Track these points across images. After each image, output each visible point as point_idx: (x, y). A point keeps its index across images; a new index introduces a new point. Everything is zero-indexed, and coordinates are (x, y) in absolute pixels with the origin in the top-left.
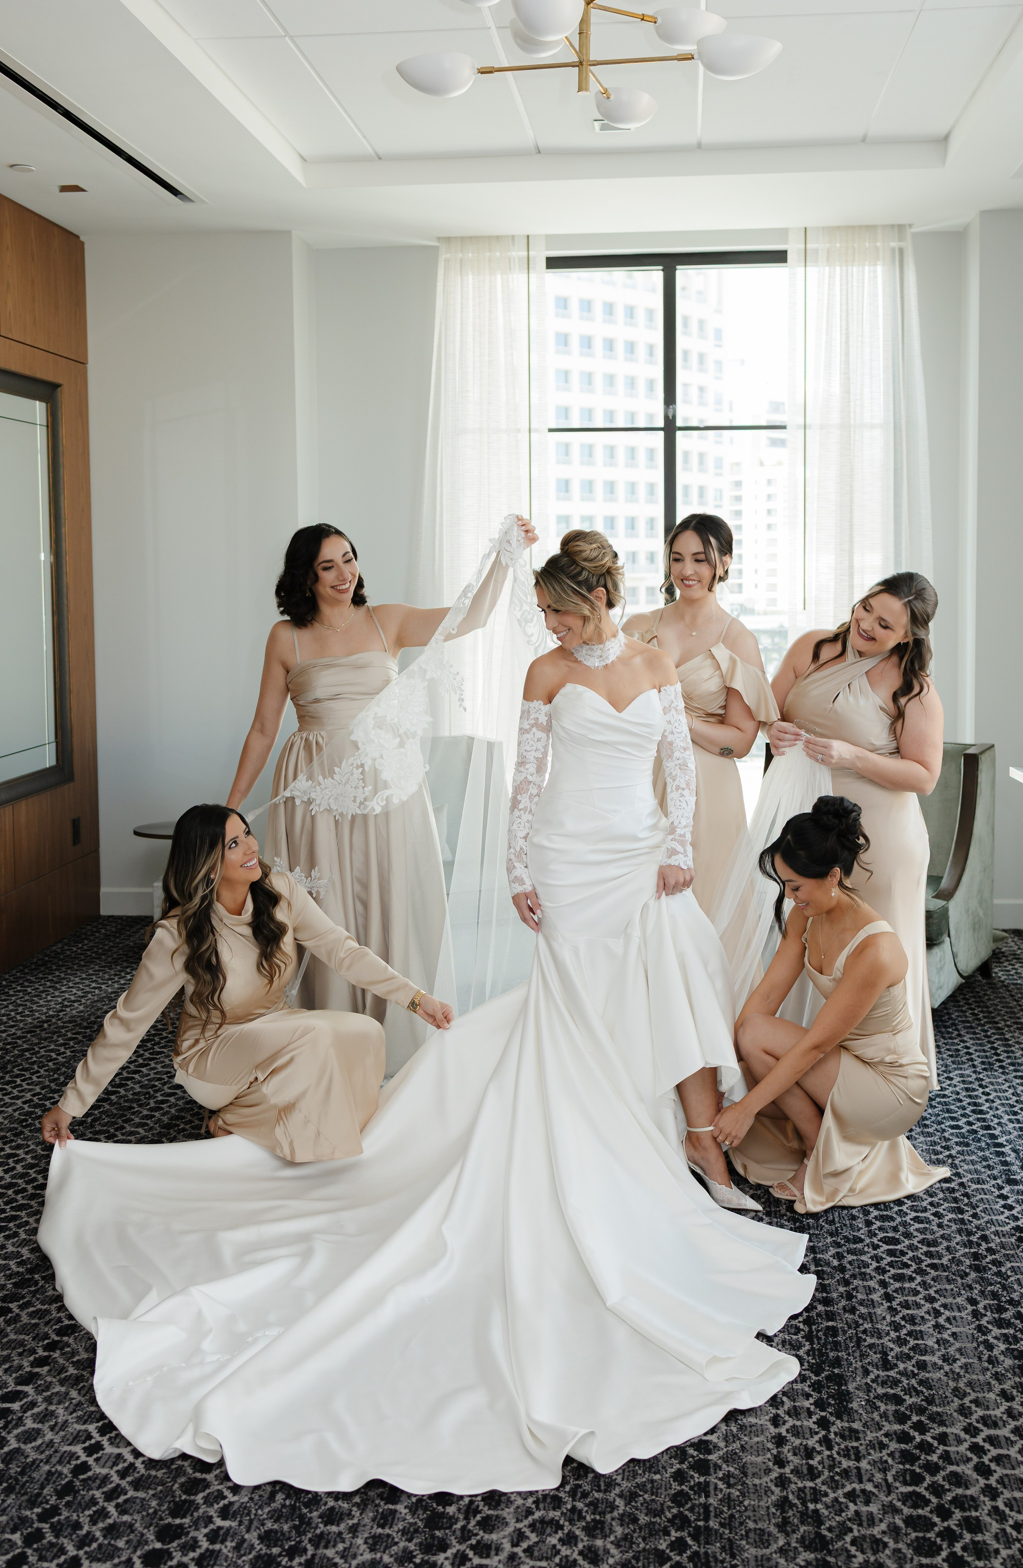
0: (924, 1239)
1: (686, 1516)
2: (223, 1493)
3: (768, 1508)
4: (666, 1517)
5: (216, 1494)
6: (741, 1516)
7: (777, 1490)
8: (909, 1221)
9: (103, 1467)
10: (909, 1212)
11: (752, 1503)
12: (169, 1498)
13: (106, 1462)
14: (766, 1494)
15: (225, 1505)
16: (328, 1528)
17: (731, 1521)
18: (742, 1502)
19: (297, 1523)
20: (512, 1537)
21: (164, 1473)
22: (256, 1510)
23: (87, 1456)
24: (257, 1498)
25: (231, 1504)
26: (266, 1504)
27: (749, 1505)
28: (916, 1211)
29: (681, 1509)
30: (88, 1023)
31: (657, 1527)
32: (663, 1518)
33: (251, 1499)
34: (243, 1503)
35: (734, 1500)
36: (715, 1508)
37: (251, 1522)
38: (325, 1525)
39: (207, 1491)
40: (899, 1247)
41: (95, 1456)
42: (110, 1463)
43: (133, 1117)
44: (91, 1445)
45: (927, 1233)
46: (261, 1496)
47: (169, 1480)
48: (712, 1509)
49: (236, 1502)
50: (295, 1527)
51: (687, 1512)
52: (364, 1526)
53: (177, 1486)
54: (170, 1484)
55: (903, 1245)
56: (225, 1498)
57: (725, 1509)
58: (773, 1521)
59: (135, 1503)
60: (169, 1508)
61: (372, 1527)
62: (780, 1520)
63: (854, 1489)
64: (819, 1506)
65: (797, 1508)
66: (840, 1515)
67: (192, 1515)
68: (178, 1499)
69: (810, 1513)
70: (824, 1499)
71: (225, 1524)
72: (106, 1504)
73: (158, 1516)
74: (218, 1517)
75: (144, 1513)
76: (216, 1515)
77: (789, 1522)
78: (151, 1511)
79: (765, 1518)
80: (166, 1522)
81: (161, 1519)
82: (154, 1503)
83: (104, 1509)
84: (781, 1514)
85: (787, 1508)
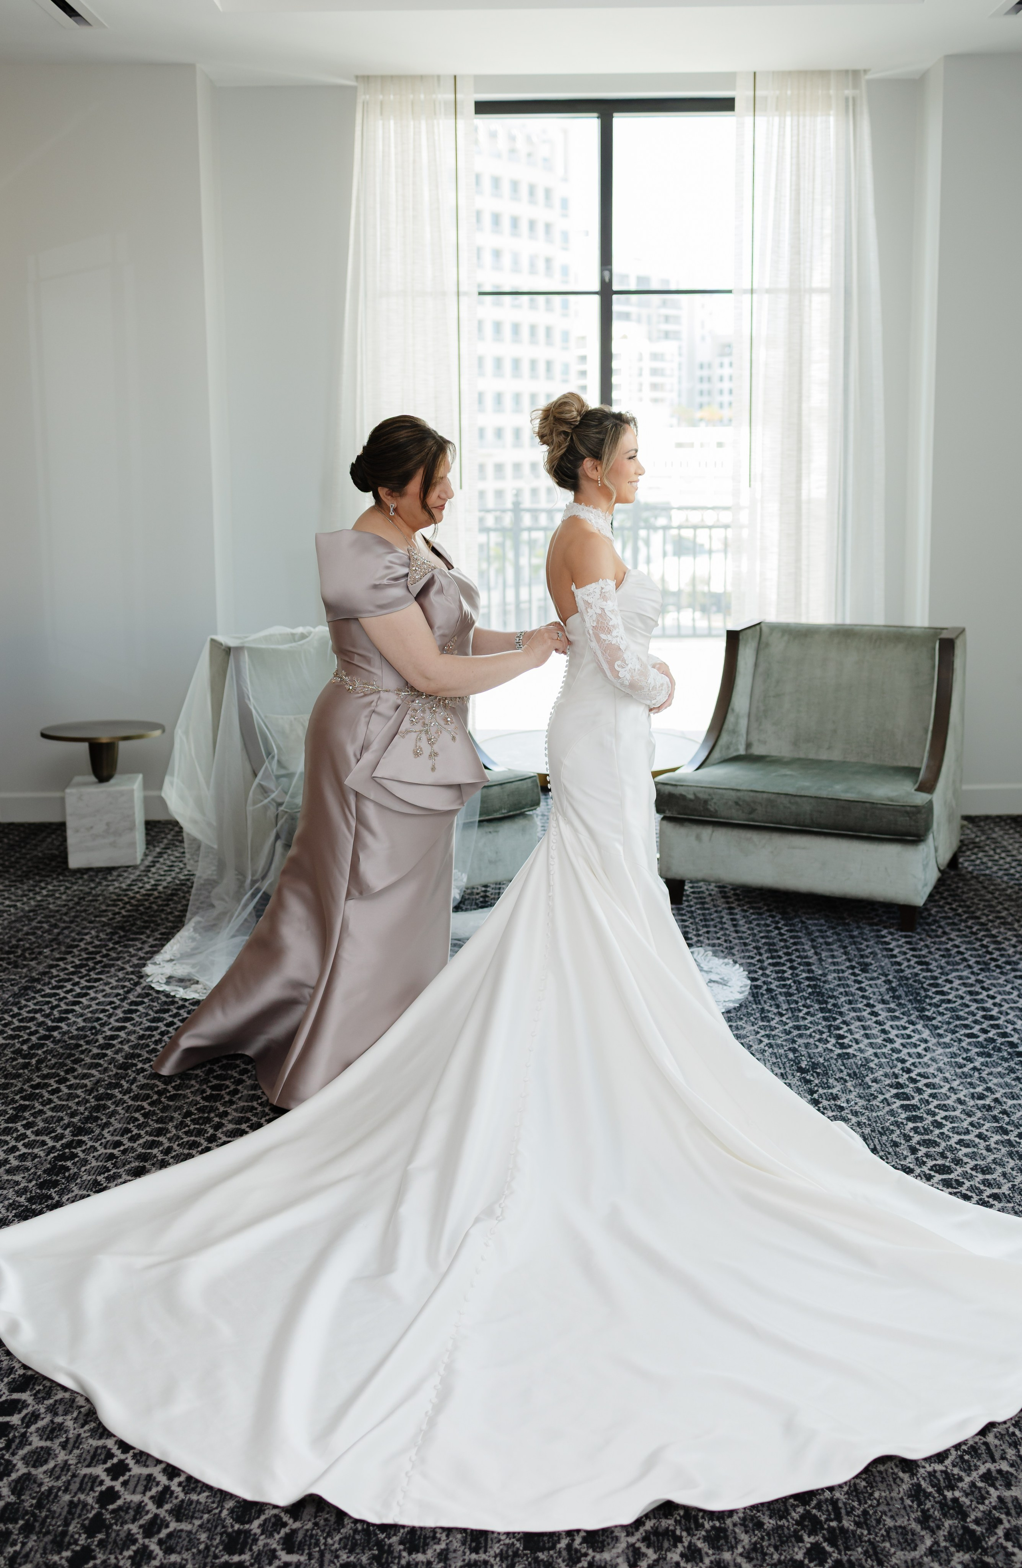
0: (976, 1165)
1: (815, 1515)
2: (281, 1518)
3: (902, 1499)
4: (793, 1519)
5: (273, 1520)
6: (876, 1512)
7: (906, 1477)
8: (954, 1145)
9: (134, 1492)
10: (951, 1134)
11: (883, 1494)
12: (219, 1529)
13: (136, 1486)
14: (895, 1483)
15: (286, 1534)
16: (414, 1556)
17: (866, 1519)
18: (871, 1494)
19: (376, 1552)
20: (627, 1555)
21: (207, 1497)
22: (325, 1538)
23: (112, 1480)
24: (322, 1522)
25: (294, 1532)
26: (334, 1530)
27: (880, 1497)
28: (958, 1133)
29: (808, 1508)
31: (786, 1531)
32: (790, 1520)
33: (316, 1524)
34: (307, 1530)
35: (862, 1493)
36: (845, 1504)
37: (322, 1553)
38: (410, 1554)
39: (263, 1517)
40: (952, 1176)
41: (121, 1479)
42: (140, 1488)
44: (113, 1465)
45: (978, 1158)
46: (326, 1520)
47: (215, 1505)
48: (840, 1505)
49: (299, 1529)
50: (374, 1558)
51: (814, 1511)
52: (455, 1551)
53: (225, 1513)
54: (217, 1511)
55: (956, 1173)
56: (285, 1525)
57: (856, 1504)
58: (913, 1516)
59: (180, 1537)
60: (222, 1542)
61: (464, 1553)
62: (919, 1513)
63: (989, 1470)
64: (957, 1494)
65: (934, 1498)
66: (983, 1503)
67: (251, 1550)
68: (230, 1530)
69: (950, 1503)
70: (960, 1485)
71: (293, 1558)
72: (147, 1541)
73: (211, 1553)
74: (283, 1549)
75: (194, 1550)
76: (279, 1548)
77: (930, 1516)
78: (202, 1547)
79: (903, 1512)
80: (222, 1560)
81: (216, 1557)
82: (203, 1537)
83: (145, 1547)
84: (919, 1506)
85: (923, 1499)
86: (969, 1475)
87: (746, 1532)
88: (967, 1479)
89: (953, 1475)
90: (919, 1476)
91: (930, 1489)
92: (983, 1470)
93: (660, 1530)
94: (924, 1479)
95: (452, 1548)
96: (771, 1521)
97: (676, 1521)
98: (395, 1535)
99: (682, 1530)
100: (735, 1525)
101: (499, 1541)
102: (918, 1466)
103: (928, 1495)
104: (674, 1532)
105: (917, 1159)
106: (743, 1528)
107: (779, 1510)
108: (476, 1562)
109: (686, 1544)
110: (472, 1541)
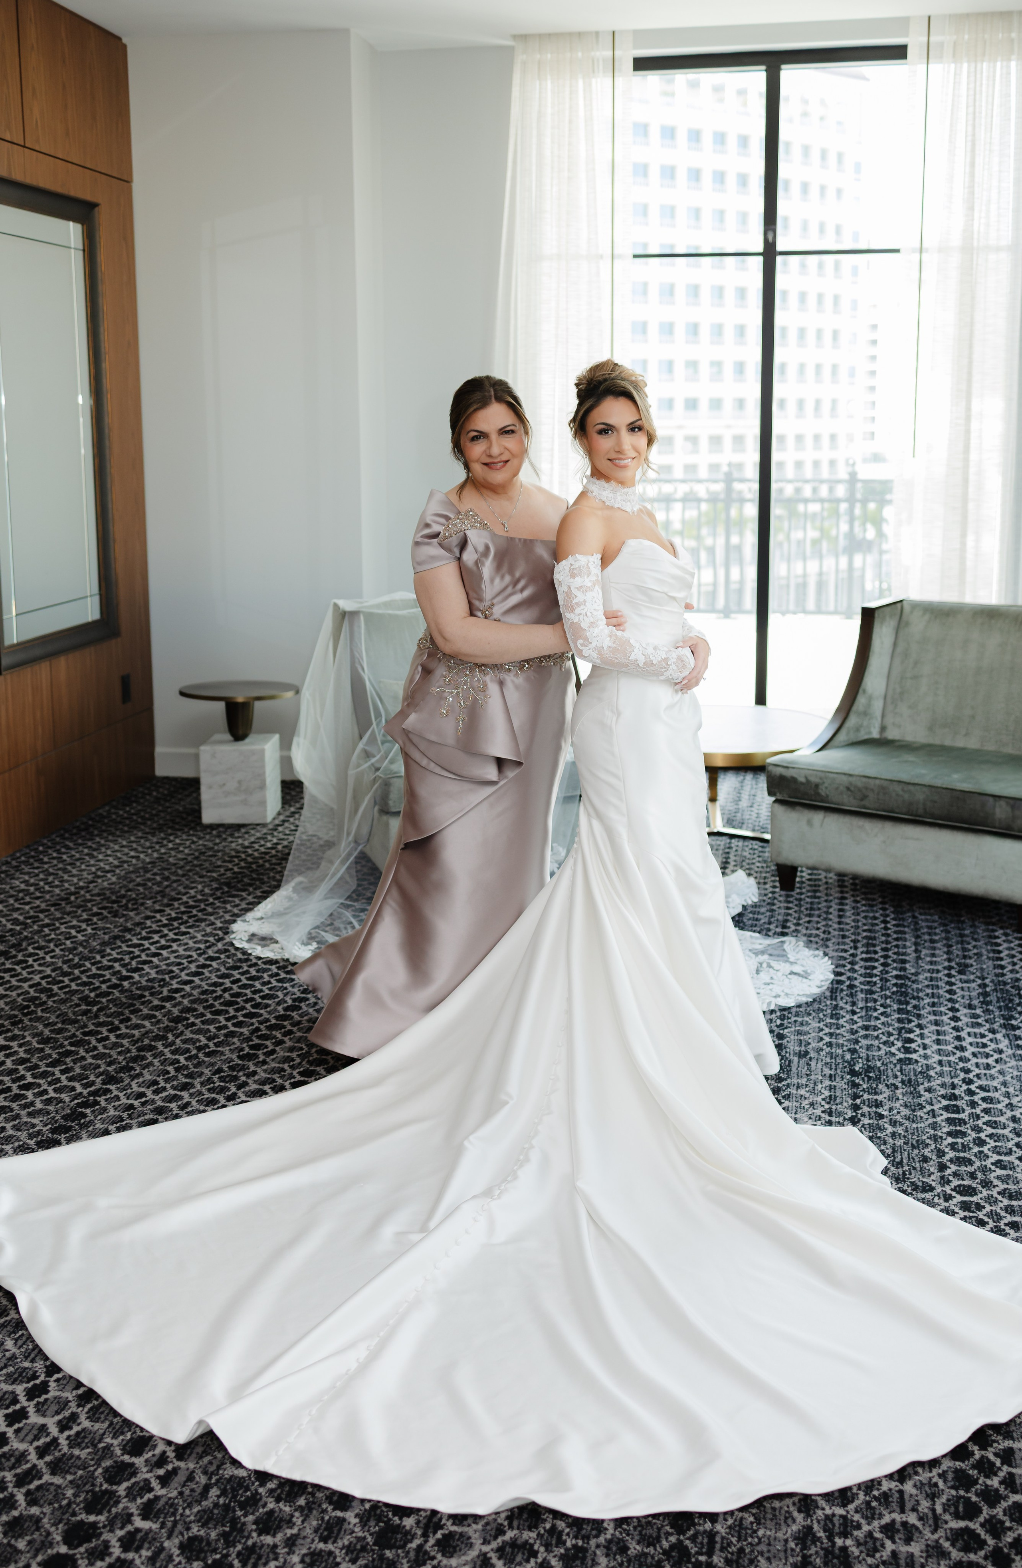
0: (1005, 1189)
1: (687, 1547)
2: (150, 1483)
3: (786, 1541)
4: (661, 1547)
5: (142, 1484)
6: (753, 1551)
7: (799, 1517)
8: (989, 1165)
9: (22, 1441)
10: (990, 1154)
11: (768, 1533)
12: (88, 1487)
13: (27, 1435)
14: (785, 1522)
15: (149, 1500)
17: (739, 1557)
18: (755, 1532)
19: (227, 1529)
21: (89, 1453)
22: (184, 1509)
24: (187, 1492)
25: (157, 1498)
26: (196, 1501)
27: (764, 1536)
28: (999, 1154)
29: (682, 1537)
30: (117, 897)
31: (649, 1560)
32: (658, 1549)
33: (181, 1493)
34: (170, 1499)
35: (746, 1528)
36: (723, 1538)
37: (175, 1523)
39: (133, 1480)
40: (974, 1199)
41: (17, 1426)
42: (30, 1437)
43: (142, 1007)
44: (14, 1411)
45: (1010, 1182)
46: (192, 1490)
47: (92, 1463)
48: (718, 1539)
49: (162, 1496)
51: (687, 1542)
53: (100, 1470)
54: (92, 1469)
55: (980, 1196)
56: (151, 1490)
57: (734, 1540)
58: (791, 1560)
59: (48, 1490)
60: (85, 1499)
61: (313, 1540)
62: (799, 1559)
63: (893, 1521)
64: (849, 1542)
65: (822, 1543)
66: (873, 1556)
67: (109, 1511)
68: (97, 1489)
69: (837, 1551)
70: (855, 1533)
71: (145, 1525)
72: (16, 1490)
73: (70, 1510)
74: (139, 1515)
75: (56, 1505)
76: (136, 1512)
77: (811, 1563)
78: (64, 1502)
79: (782, 1555)
80: (79, 1518)
81: (74, 1514)
82: (69, 1493)
83: (12, 1495)
84: (801, 1550)
85: (809, 1543)
86: (869, 1524)
87: (607, 1555)
88: (866, 1528)
89: (852, 1521)
90: (815, 1517)
91: (821, 1534)
92: (887, 1519)
93: (519, 1542)
94: (818, 1522)
95: (303, 1534)
96: (638, 1547)
97: (539, 1535)
98: (253, 1514)
99: (541, 1544)
100: (598, 1546)
101: (353, 1532)
102: (817, 1507)
103: (816, 1539)
104: (532, 1545)
105: (942, 1177)
106: (605, 1551)
107: (651, 1536)
108: (321, 1550)
109: (540, 1560)
110: (325, 1529)
